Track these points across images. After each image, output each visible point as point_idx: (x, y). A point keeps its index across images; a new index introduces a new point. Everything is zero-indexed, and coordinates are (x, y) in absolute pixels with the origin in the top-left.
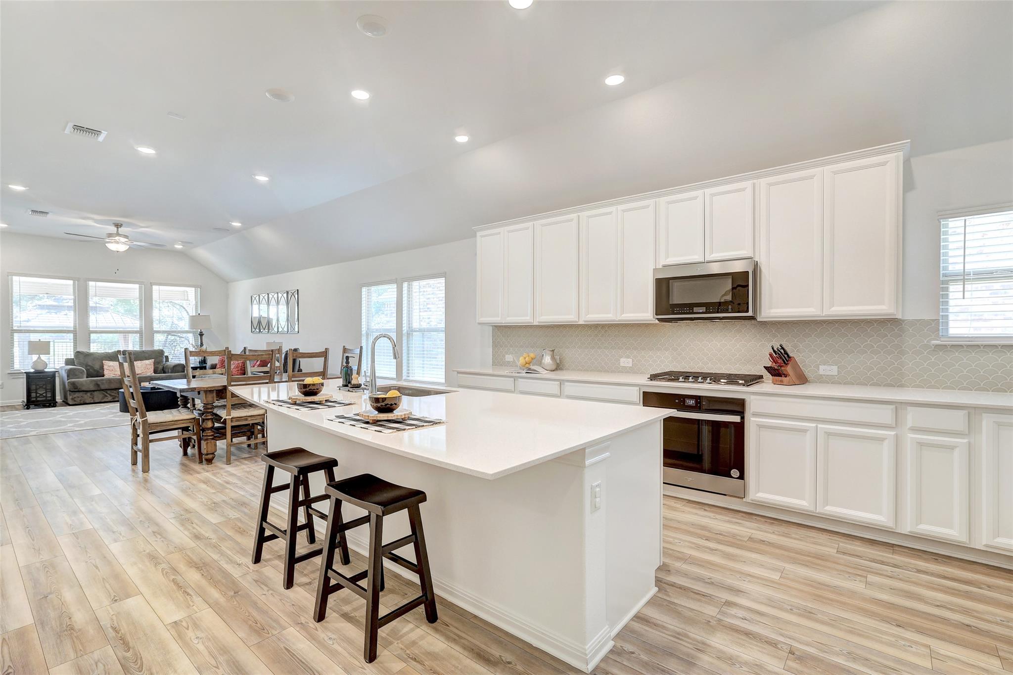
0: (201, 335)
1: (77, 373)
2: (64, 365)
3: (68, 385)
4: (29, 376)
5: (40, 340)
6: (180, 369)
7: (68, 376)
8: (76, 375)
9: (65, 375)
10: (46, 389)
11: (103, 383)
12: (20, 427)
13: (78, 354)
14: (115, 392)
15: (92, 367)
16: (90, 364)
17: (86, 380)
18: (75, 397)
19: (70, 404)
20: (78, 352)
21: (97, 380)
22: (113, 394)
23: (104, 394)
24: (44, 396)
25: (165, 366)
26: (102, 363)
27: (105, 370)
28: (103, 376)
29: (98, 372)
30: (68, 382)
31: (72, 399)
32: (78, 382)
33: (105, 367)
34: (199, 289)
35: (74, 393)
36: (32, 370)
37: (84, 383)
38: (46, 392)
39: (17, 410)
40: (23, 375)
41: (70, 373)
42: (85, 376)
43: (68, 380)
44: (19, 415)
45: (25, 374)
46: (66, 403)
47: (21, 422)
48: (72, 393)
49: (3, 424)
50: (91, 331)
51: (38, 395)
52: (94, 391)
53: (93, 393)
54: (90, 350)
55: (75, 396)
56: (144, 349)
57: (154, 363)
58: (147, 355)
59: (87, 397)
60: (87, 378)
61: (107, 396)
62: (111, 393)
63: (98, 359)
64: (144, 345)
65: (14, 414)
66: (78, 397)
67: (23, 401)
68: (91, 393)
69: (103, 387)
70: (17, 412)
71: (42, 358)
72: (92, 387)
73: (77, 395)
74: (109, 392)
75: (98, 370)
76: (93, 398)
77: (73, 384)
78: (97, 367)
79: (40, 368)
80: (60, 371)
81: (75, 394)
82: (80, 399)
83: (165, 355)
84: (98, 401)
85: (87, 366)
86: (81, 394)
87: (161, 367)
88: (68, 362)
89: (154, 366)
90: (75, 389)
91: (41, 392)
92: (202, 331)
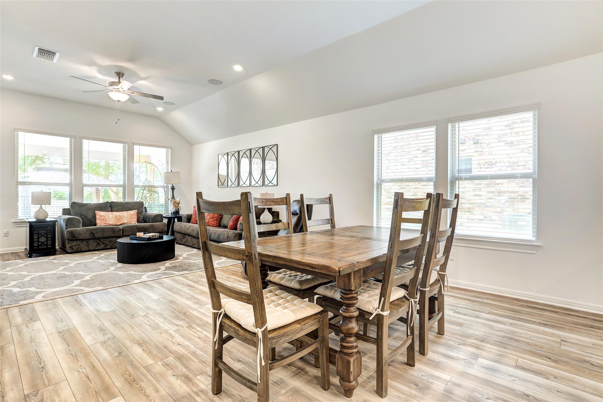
0: (173, 189)
1: (74, 222)
2: (61, 215)
3: (67, 234)
4: (32, 225)
5: (42, 191)
6: (160, 219)
7: (66, 225)
8: (73, 225)
9: (63, 224)
10: (47, 238)
11: (97, 233)
12: (24, 285)
13: (73, 204)
14: (107, 240)
15: (86, 216)
16: (84, 214)
17: (83, 230)
18: (73, 246)
19: (69, 252)
20: (74, 203)
21: (92, 229)
22: (105, 242)
23: (97, 242)
24: (45, 245)
25: (145, 216)
26: (95, 213)
27: (97, 219)
28: (95, 225)
29: (91, 221)
30: (67, 231)
31: (70, 247)
32: (75, 231)
33: (97, 217)
34: (170, 149)
35: (72, 241)
36: (35, 220)
37: (81, 232)
38: (47, 241)
39: (20, 258)
40: (26, 224)
41: (69, 222)
42: (81, 225)
43: (66, 229)
44: (22, 265)
45: (29, 223)
46: (64, 251)
47: (25, 276)
48: (70, 242)
49: (4, 279)
50: (84, 184)
51: (40, 243)
52: (89, 240)
53: (88, 241)
54: (83, 201)
55: (73, 244)
56: (127, 201)
57: (137, 214)
58: (130, 206)
59: (83, 245)
60: (83, 227)
61: (100, 244)
62: (104, 242)
63: (91, 209)
64: (127, 197)
65: (17, 264)
66: (76, 245)
67: (26, 248)
68: (86, 241)
69: (97, 236)
70: (20, 261)
71: (44, 208)
72: (88, 236)
73: (74, 243)
74: (102, 240)
75: (91, 219)
76: (88, 246)
77: (71, 233)
78: (90, 216)
79: (41, 217)
80: (59, 220)
81: (72, 243)
82: (77, 247)
83: (144, 206)
84: (93, 249)
85: (81, 216)
86: (78, 242)
87: (142, 217)
88: (66, 212)
89: (137, 216)
90: (73, 238)
91: (43, 239)
92: (174, 185)
